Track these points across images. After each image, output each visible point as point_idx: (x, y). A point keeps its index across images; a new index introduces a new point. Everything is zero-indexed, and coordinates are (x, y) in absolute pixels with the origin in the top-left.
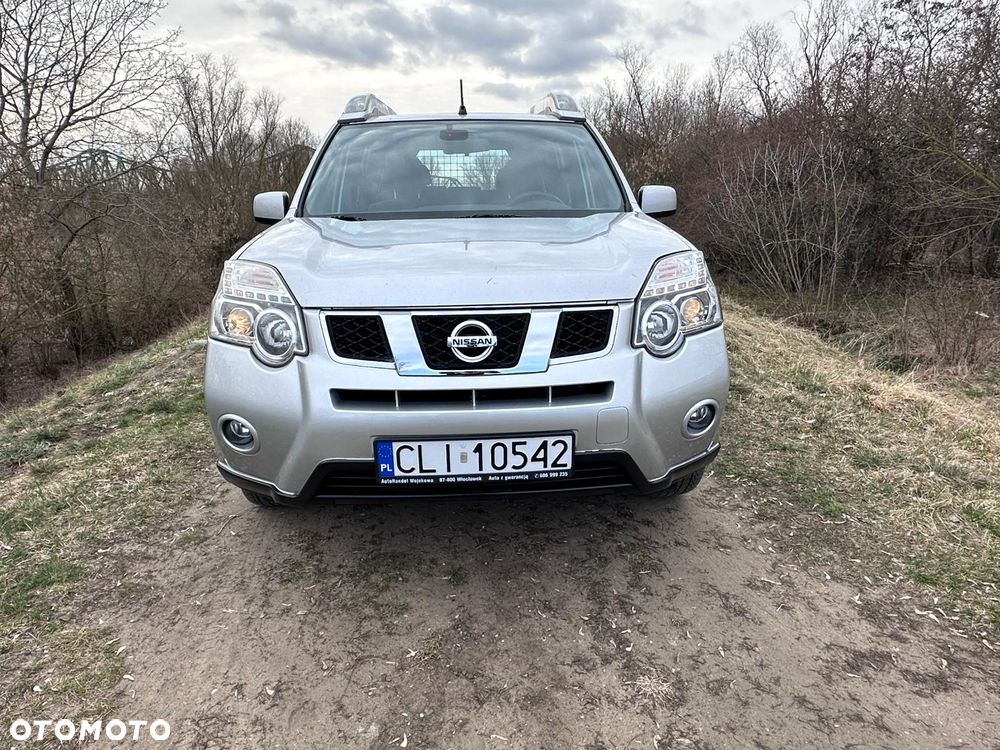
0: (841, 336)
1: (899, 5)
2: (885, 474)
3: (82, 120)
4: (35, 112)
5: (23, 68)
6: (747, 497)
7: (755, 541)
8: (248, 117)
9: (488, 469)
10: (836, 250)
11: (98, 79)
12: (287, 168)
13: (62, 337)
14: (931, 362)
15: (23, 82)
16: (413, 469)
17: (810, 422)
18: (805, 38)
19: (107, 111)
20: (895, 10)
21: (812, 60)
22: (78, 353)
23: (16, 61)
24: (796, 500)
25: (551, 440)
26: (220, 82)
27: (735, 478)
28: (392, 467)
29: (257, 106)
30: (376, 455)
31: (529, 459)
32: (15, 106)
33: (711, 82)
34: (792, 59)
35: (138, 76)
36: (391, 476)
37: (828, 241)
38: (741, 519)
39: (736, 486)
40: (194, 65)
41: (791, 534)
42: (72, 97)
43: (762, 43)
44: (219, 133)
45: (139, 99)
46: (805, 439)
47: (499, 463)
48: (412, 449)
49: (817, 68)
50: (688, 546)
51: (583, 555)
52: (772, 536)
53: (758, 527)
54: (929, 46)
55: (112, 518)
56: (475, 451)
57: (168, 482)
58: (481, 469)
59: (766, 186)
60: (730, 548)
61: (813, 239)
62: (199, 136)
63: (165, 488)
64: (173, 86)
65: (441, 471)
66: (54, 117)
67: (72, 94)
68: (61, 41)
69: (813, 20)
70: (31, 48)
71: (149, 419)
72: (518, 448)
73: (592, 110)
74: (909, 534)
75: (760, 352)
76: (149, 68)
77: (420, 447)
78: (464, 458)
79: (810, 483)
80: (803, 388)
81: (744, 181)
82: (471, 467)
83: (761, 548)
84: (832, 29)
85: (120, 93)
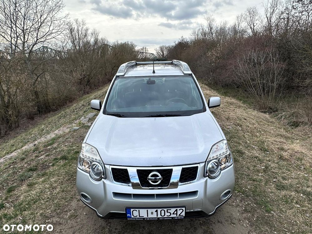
0: (276, 113)
1: (298, 2)
2: (286, 193)
3: (40, 42)
4: (26, 40)
5: (23, 27)
6: (241, 201)
7: (243, 221)
8: (89, 38)
9: (159, 216)
10: (275, 85)
11: (45, 29)
12: (101, 53)
13: (35, 109)
14: (306, 124)
15: (23, 31)
16: (137, 216)
17: (262, 168)
18: (267, 11)
19: (47, 39)
20: (297, 4)
21: (269, 18)
22: (39, 112)
23: (21, 24)
24: (256, 203)
25: (178, 209)
26: (81, 27)
27: (238, 193)
28: (131, 215)
29: (92, 34)
30: (126, 211)
31: (172, 214)
32: (21, 38)
33: (235, 25)
34: (262, 18)
35: (56, 28)
36: (131, 217)
37: (273, 82)
38: (239, 211)
39: (238, 196)
40: (73, 24)
41: (255, 219)
42: (37, 36)
43: (252, 13)
44: (81, 43)
45: (57, 35)
46: (261, 176)
47: (163, 214)
48: (137, 211)
49: (270, 21)
50: (222, 223)
51: (189, 226)
52: (248, 219)
53: (244, 215)
54: (308, 15)
55: (50, 207)
56: (155, 212)
57: (66, 191)
58: (157, 216)
59: (252, 64)
60: (235, 224)
61: (267, 81)
62: (75, 44)
63: (65, 194)
64: (67, 31)
65: (145, 216)
66: (32, 41)
67: (37, 34)
68: (34, 18)
69: (269, 5)
70: (25, 20)
71: (60, 162)
72: (168, 211)
73: (196, 33)
74: (293, 221)
75: (249, 127)
76: (60, 26)
77: (139, 210)
78: (152, 213)
79: (262, 197)
80: (261, 149)
81: (245, 62)
82: (155, 216)
83: (245, 225)
84: (276, 8)
85: (52, 33)
